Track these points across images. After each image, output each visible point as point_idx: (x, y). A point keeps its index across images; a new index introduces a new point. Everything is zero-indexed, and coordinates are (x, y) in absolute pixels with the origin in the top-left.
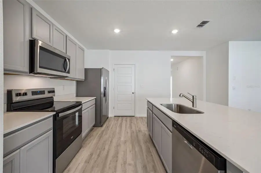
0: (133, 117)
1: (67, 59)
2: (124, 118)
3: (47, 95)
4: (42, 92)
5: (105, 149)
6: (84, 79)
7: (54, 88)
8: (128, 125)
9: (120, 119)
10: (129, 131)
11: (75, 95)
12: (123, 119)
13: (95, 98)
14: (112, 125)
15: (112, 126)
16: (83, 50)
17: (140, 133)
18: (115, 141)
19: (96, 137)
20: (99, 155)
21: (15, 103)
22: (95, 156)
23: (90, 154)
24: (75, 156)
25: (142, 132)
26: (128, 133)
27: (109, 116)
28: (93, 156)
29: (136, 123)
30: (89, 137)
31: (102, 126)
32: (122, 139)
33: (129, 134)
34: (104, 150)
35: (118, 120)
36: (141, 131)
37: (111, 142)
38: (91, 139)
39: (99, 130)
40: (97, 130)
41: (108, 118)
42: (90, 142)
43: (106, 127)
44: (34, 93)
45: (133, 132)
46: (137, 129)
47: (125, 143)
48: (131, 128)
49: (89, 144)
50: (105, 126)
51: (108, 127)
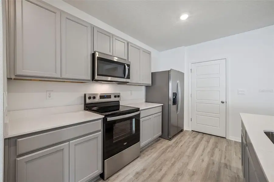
0: (222, 139)
1: (126, 65)
2: (206, 138)
3: (113, 99)
4: (109, 97)
5: (161, 170)
6: (151, 83)
7: (120, 93)
8: (208, 149)
9: (199, 136)
10: (206, 159)
11: (144, 100)
12: (203, 138)
13: (162, 106)
14: (183, 142)
15: (183, 144)
16: (149, 53)
17: (226, 169)
18: (178, 165)
19: (159, 151)
20: (151, 175)
21: (88, 104)
22: (146, 174)
23: (143, 169)
24: (129, 164)
25: (230, 170)
26: (203, 160)
27: (185, 128)
28: (145, 173)
29: (224, 150)
30: (151, 148)
31: (170, 139)
32: (190, 167)
33: (204, 165)
34: (159, 172)
35: (195, 137)
36: (230, 167)
37: (173, 164)
38: (152, 150)
39: (165, 143)
40: (163, 143)
41: (182, 131)
42: (149, 155)
43: (175, 142)
44: (102, 97)
45: (214, 163)
46: (223, 161)
47: (193, 175)
48: (212, 156)
49: (147, 156)
50: (174, 140)
51: (177, 142)
